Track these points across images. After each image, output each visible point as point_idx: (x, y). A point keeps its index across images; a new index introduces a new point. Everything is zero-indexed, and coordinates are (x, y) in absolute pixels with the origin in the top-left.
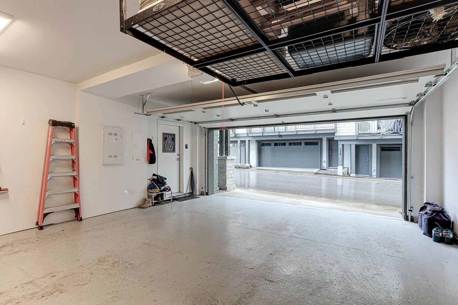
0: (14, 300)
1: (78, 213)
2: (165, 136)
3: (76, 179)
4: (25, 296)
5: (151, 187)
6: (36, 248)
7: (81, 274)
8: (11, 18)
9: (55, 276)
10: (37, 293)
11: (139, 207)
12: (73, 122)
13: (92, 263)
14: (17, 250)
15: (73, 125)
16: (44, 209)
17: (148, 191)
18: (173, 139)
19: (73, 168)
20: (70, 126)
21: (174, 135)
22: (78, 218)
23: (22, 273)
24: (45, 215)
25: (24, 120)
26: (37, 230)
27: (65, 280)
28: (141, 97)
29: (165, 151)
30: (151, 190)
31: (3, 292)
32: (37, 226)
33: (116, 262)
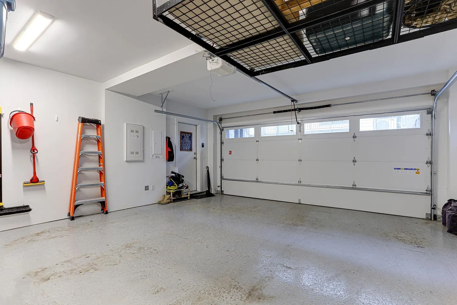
0: (57, 274)
1: (104, 207)
2: (182, 135)
3: (102, 173)
4: (66, 272)
5: (169, 184)
6: (70, 235)
7: (111, 256)
8: (51, 18)
9: (89, 257)
10: (75, 269)
11: (159, 204)
12: (99, 120)
13: (120, 248)
14: (54, 236)
15: (100, 122)
16: (74, 201)
17: (167, 188)
18: (190, 138)
19: (99, 163)
20: (97, 123)
21: (191, 134)
22: (104, 211)
23: (60, 254)
24: (76, 207)
25: (58, 117)
26: (69, 220)
27: (98, 261)
28: (160, 95)
29: (182, 149)
30: (170, 186)
31: (46, 267)
32: (69, 217)
33: (141, 248)
